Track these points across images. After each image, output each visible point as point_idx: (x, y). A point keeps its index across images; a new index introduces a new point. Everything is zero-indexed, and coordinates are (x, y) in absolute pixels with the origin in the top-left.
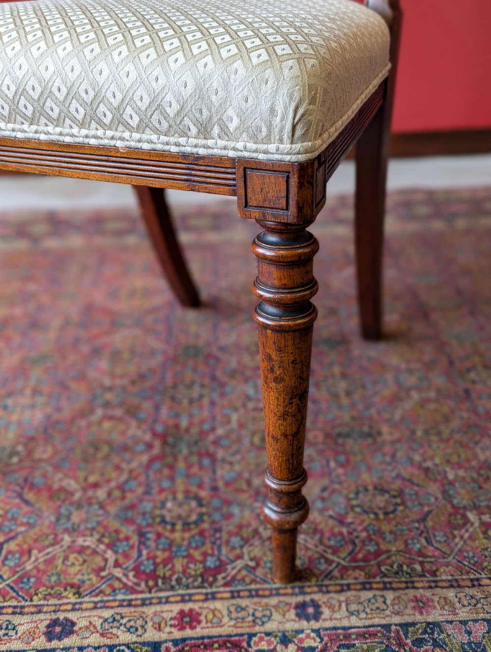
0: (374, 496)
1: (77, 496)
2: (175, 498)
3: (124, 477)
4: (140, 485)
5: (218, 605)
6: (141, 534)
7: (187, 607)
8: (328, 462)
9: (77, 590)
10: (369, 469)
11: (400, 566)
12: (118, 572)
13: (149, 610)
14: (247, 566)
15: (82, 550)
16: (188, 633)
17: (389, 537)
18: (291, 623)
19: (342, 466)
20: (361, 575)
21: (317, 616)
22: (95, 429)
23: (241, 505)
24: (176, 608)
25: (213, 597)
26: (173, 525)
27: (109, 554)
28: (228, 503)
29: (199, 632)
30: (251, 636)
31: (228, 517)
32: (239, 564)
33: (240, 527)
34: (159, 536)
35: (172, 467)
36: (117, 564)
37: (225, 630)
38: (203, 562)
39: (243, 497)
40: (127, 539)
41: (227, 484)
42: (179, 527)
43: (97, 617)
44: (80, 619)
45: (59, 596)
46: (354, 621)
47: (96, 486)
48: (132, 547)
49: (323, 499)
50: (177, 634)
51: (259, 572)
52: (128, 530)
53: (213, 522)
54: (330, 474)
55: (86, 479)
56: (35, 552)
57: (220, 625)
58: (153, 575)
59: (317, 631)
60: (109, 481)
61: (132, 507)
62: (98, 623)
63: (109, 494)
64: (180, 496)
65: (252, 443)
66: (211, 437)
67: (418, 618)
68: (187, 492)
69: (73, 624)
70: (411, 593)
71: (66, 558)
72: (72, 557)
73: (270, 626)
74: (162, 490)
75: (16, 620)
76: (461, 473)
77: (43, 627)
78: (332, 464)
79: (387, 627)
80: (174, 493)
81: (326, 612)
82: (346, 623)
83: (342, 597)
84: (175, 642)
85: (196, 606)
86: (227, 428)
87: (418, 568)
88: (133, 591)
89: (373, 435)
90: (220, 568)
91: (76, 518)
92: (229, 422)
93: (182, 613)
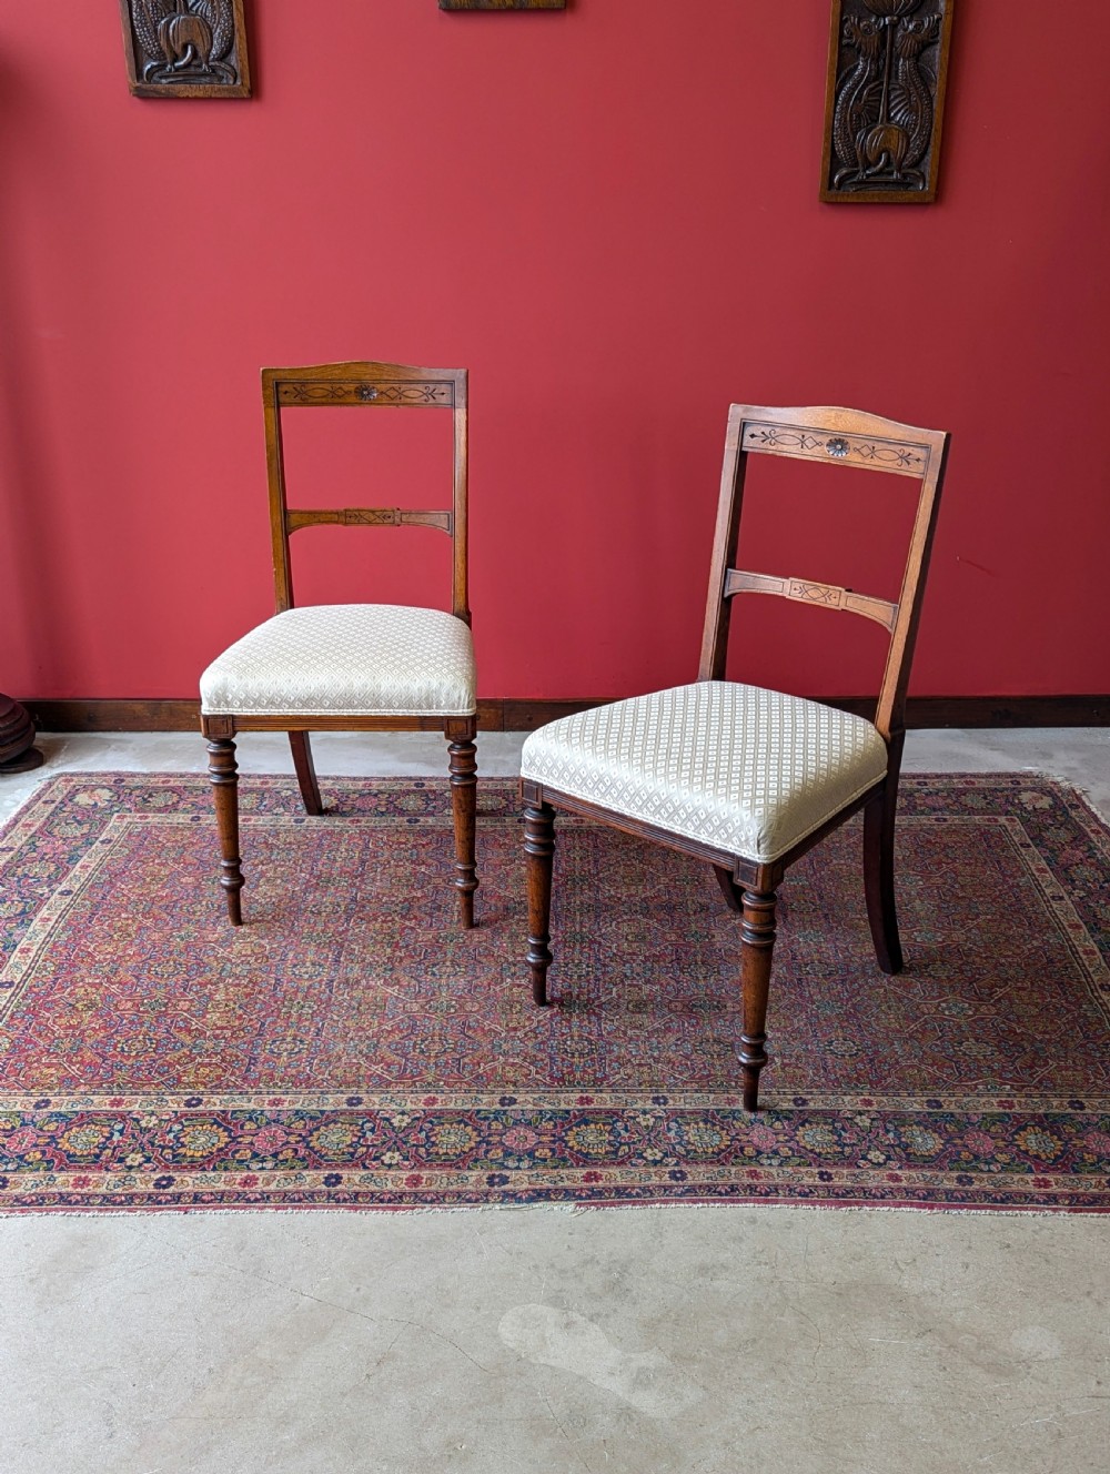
0: (713, 1045)
1: (503, 1035)
2: (572, 1039)
3: (535, 1024)
4: (547, 1030)
5: (604, 1095)
6: (551, 1058)
7: (585, 1095)
8: (683, 1023)
9: (515, 1084)
10: (713, 1029)
11: (722, 1083)
12: (538, 1076)
13: (563, 1096)
14: (622, 1078)
15: (513, 1065)
16: (586, 1106)
17: (718, 1067)
18: (649, 1105)
19: (693, 1026)
20: (696, 1087)
21: (665, 1104)
22: (507, 992)
23: (619, 1046)
24: (578, 1096)
25: (601, 1091)
26: (573, 1054)
27: (531, 1068)
28: (610, 1044)
29: (592, 1106)
30: (623, 1110)
31: (611, 1052)
32: (618, 1076)
33: (618, 1057)
34: (563, 1060)
35: (569, 1021)
36: (537, 1073)
37: (608, 1107)
38: (595, 1074)
39: (619, 1041)
40: (542, 1060)
41: (609, 1033)
42: (577, 1055)
43: (529, 1097)
44: (519, 1097)
45: (504, 1087)
46: (687, 1106)
47: (515, 1029)
48: (546, 1065)
49: (676, 1045)
50: (579, 1107)
51: (630, 1081)
52: (541, 1055)
53: (600, 1054)
54: (684, 1030)
55: (507, 1025)
56: (482, 1064)
57: (605, 1104)
58: (562, 1079)
59: (665, 1111)
60: (524, 1027)
61: (543, 1043)
62: (531, 1100)
63: (526, 1035)
64: (576, 1038)
65: (627, 1008)
66: (596, 1003)
67: (727, 1107)
68: (580, 1036)
69: (516, 1100)
70: (726, 1095)
71: (503, 1068)
72: (507, 1068)
73: (635, 1107)
74: (563, 1034)
75: (480, 1096)
76: (778, 1035)
77: (497, 1100)
78: (686, 1025)
79: (708, 1110)
80: (572, 1037)
81: (671, 1102)
82: (682, 1107)
83: (682, 1096)
84: (579, 1110)
85: (590, 1095)
86: (609, 997)
87: (733, 1084)
88: (549, 1086)
89: (720, 1007)
90: (606, 1077)
91: (504, 1047)
92: (611, 993)
93: (582, 1098)
